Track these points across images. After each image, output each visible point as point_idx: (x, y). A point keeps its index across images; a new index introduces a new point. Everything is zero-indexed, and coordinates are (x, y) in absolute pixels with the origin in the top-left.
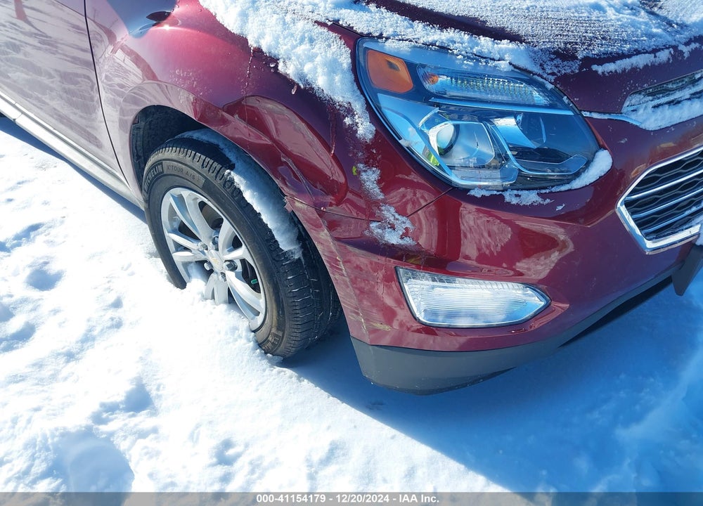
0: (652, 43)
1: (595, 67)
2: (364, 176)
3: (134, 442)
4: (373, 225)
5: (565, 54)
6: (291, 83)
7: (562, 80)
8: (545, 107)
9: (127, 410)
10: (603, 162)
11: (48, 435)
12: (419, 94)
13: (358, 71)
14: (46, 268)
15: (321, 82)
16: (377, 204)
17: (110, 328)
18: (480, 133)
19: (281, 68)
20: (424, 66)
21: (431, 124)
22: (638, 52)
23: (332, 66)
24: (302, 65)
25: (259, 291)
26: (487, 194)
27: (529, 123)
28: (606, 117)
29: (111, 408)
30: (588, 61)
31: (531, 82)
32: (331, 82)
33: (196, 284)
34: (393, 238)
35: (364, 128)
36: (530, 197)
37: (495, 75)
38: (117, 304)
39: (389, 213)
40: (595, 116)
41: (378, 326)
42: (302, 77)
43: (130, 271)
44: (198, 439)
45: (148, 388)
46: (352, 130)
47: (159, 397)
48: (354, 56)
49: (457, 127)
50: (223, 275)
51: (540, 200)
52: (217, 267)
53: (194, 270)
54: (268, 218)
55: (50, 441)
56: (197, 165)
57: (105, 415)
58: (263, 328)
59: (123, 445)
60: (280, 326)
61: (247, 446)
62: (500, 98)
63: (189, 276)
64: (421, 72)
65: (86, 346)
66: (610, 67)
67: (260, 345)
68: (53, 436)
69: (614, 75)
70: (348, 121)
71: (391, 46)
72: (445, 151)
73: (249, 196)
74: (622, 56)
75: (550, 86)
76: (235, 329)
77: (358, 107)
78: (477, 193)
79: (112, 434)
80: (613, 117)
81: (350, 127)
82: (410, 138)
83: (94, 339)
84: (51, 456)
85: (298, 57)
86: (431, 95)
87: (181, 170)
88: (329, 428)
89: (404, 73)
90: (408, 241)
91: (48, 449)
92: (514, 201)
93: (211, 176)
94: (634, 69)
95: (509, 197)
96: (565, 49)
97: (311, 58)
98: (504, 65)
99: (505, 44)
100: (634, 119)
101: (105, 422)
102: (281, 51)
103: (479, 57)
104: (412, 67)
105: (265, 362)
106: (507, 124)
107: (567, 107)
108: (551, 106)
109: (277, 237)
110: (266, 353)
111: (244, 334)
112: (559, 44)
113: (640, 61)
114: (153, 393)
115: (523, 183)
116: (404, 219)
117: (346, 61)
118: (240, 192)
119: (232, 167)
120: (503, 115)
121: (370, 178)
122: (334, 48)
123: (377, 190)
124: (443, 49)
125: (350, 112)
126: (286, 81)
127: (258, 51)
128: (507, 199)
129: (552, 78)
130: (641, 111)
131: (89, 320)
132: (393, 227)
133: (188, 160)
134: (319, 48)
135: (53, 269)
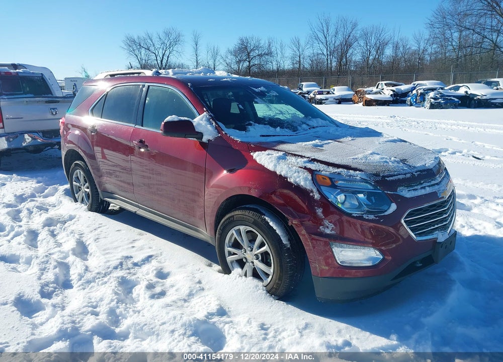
0: (404, 172)
1: (386, 178)
2: (317, 211)
3: (225, 325)
4: (321, 227)
5: (377, 175)
6: (292, 184)
7: (376, 182)
8: (373, 190)
9: (218, 315)
10: (394, 207)
11: (192, 320)
12: (333, 186)
13: (314, 180)
14: (162, 271)
15: (302, 183)
16: (322, 220)
17: (200, 290)
18: (353, 198)
19: (288, 180)
20: (334, 178)
21: (338, 194)
22: (399, 174)
23: (306, 179)
24: (296, 179)
25: (270, 266)
26: (358, 215)
27: (369, 195)
28: (392, 193)
29: (212, 314)
30: (384, 177)
31: (367, 183)
32: (306, 184)
33: (237, 271)
34: (328, 231)
35: (317, 196)
36: (372, 217)
37: (356, 181)
38: (200, 282)
39: (326, 222)
40: (389, 192)
41: (323, 267)
42: (296, 182)
43: (200, 271)
44: (251, 322)
45: (225, 308)
46: (313, 197)
47: (230, 311)
48: (312, 176)
49: (345, 195)
50: (253, 262)
51: (375, 218)
52: (250, 259)
53: (235, 265)
54: (279, 231)
55: (192, 323)
56: (251, 215)
57: (210, 317)
58: (271, 283)
59: (221, 326)
60: (280, 279)
61: (271, 325)
62: (359, 187)
63: (233, 268)
64: (333, 180)
65: (190, 297)
66: (391, 178)
67: (268, 292)
68: (194, 320)
69: (392, 181)
70: (311, 194)
71: (323, 173)
72: (343, 204)
73: (271, 224)
74: (395, 175)
75: (373, 184)
76: (257, 286)
77: (315, 190)
78: (355, 215)
79: (215, 322)
80: (395, 193)
81: (312, 196)
82: (331, 198)
83: (193, 295)
84: (193, 328)
85: (294, 177)
86: (337, 186)
87: (243, 218)
88: (303, 319)
89: (328, 181)
90: (333, 232)
91: (191, 326)
92: (367, 218)
93: (256, 218)
94: (399, 179)
95: (365, 216)
96: (376, 173)
97: (299, 177)
98: (358, 178)
99: (358, 172)
100: (401, 194)
101: (211, 319)
102: (289, 175)
103: (350, 176)
104: (330, 179)
105: (272, 298)
106: (361, 196)
107: (379, 190)
108: (374, 190)
109: (282, 239)
110: (271, 295)
111: (261, 288)
112: (375, 172)
113: (401, 177)
114: (227, 310)
115: (369, 212)
116: (331, 224)
117: (310, 177)
118: (268, 223)
119: (264, 215)
120: (360, 192)
121: (319, 211)
122: (306, 174)
123: (322, 215)
124: (339, 174)
125: (312, 191)
126: (290, 184)
127: (281, 175)
128: (364, 217)
129: (374, 181)
130: (404, 191)
131: (190, 288)
132: (328, 227)
133: (247, 214)
134: (300, 174)
135: (165, 271)
